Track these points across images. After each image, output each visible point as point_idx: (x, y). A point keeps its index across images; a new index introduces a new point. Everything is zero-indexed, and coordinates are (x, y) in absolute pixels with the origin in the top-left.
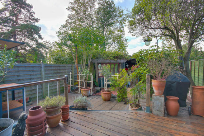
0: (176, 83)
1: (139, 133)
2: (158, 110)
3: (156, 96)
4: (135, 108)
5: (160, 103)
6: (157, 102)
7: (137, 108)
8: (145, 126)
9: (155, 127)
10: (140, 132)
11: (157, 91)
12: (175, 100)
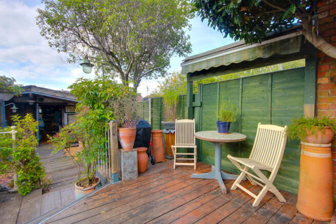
0: (142, 129)
1: (137, 215)
2: (130, 172)
3: (127, 152)
4: (92, 187)
5: (133, 161)
6: (130, 160)
7: (94, 185)
8: (134, 202)
9: (143, 195)
10: (137, 213)
11: (128, 145)
12: (143, 152)
